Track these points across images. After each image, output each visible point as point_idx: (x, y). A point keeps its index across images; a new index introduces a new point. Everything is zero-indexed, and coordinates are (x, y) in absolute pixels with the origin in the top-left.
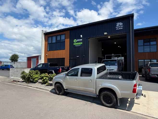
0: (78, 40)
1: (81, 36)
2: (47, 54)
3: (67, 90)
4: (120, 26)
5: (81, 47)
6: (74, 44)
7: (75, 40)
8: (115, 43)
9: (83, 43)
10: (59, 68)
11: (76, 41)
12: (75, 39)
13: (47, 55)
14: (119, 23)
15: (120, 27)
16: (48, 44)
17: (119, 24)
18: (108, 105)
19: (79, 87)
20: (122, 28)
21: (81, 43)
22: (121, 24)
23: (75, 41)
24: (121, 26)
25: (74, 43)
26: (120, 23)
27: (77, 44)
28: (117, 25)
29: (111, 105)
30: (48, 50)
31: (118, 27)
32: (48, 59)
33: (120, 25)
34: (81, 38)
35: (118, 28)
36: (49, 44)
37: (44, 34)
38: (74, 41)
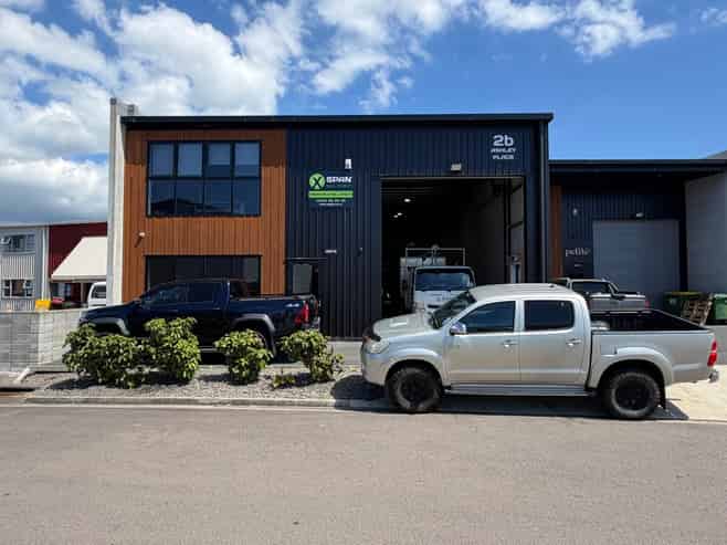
0: (330, 179)
1: (348, 162)
2: (142, 234)
3: (449, 388)
4: (507, 148)
5: (348, 210)
6: (311, 196)
7: (317, 176)
8: (407, 200)
9: (356, 194)
10: (297, 305)
11: (322, 182)
12: (315, 172)
13: (141, 238)
14: (501, 137)
15: (504, 150)
16: (148, 178)
17: (503, 142)
18: (635, 413)
19: (518, 371)
20: (512, 157)
21: (349, 194)
22: (509, 142)
23: (315, 179)
24: (509, 150)
25: (313, 189)
26: (506, 138)
27: (329, 194)
28: (496, 144)
29: (645, 410)
30: (149, 213)
31: (498, 150)
32: (147, 257)
33: (506, 144)
34: (345, 173)
35: (500, 154)
36: (152, 178)
37: (124, 120)
38: (312, 182)
